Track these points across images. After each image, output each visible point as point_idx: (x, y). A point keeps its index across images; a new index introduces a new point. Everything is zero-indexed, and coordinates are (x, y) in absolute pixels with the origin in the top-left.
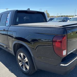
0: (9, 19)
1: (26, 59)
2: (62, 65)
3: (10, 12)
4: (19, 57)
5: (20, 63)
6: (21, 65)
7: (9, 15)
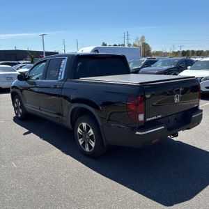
0: (64, 69)
1: (91, 131)
2: (137, 133)
3: (67, 58)
4: (79, 130)
5: (80, 140)
6: (81, 143)
7: (64, 62)
